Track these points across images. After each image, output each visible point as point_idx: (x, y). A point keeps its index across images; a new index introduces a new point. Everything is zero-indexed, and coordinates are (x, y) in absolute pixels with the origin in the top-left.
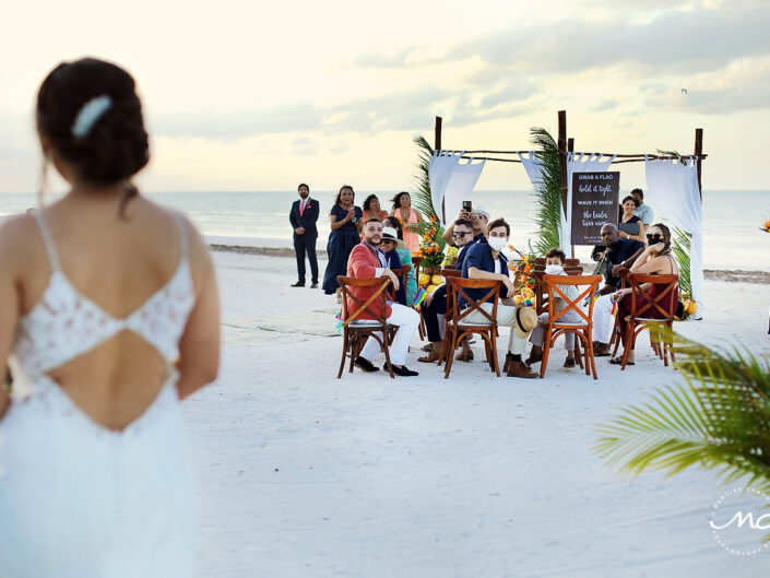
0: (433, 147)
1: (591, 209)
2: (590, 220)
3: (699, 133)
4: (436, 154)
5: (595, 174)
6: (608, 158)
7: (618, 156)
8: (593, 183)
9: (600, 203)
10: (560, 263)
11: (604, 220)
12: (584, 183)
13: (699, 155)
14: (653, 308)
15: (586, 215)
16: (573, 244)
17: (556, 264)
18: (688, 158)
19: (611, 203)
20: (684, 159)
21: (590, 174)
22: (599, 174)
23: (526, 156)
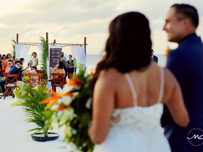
0: (16, 42)
1: (55, 58)
2: (54, 61)
3: (85, 38)
4: (17, 43)
5: (55, 49)
6: (60, 45)
7: (62, 44)
8: (55, 51)
9: (57, 56)
10: (35, 69)
11: (58, 61)
12: (53, 51)
13: (85, 44)
14: (58, 82)
15: (53, 59)
16: (50, 67)
17: (33, 70)
18: (82, 45)
19: (59, 56)
20: (81, 45)
21: (54, 49)
22: (56, 49)
23: (38, 44)
